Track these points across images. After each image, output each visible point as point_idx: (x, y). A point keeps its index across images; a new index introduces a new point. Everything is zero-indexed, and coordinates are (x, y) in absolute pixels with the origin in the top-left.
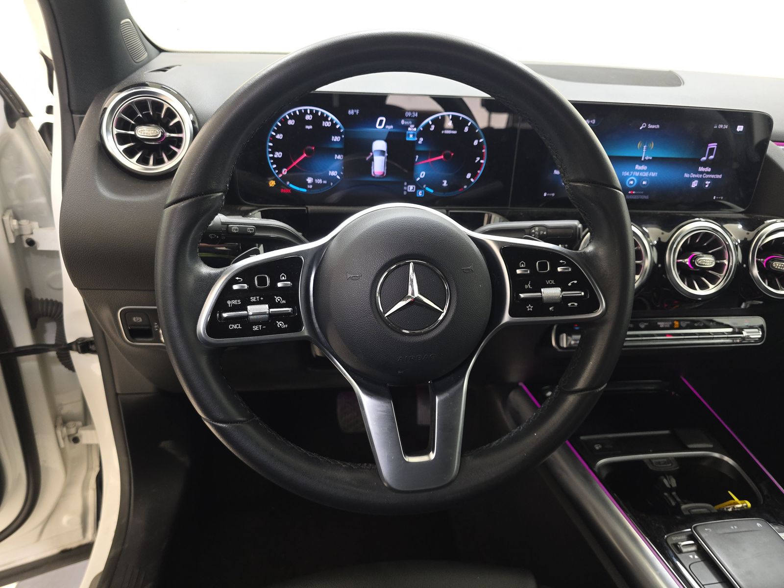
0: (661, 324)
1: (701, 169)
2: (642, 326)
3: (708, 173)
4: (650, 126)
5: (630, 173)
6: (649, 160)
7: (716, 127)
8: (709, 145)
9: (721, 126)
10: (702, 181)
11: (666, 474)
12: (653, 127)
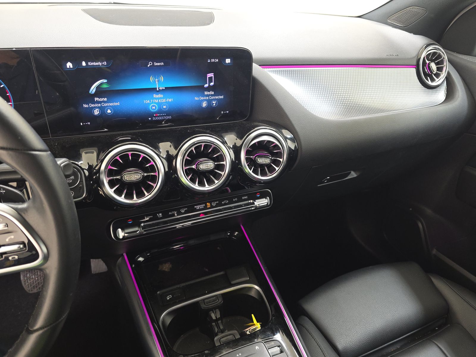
0: (198, 207)
1: (206, 93)
2: (183, 211)
3: (212, 95)
4: (156, 64)
5: (150, 101)
6: (163, 89)
7: (209, 61)
8: (208, 75)
9: (213, 60)
10: (209, 102)
11: (213, 309)
12: (159, 64)
